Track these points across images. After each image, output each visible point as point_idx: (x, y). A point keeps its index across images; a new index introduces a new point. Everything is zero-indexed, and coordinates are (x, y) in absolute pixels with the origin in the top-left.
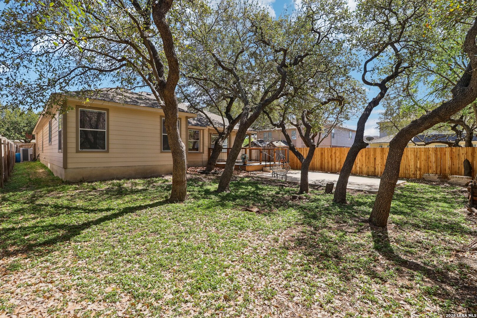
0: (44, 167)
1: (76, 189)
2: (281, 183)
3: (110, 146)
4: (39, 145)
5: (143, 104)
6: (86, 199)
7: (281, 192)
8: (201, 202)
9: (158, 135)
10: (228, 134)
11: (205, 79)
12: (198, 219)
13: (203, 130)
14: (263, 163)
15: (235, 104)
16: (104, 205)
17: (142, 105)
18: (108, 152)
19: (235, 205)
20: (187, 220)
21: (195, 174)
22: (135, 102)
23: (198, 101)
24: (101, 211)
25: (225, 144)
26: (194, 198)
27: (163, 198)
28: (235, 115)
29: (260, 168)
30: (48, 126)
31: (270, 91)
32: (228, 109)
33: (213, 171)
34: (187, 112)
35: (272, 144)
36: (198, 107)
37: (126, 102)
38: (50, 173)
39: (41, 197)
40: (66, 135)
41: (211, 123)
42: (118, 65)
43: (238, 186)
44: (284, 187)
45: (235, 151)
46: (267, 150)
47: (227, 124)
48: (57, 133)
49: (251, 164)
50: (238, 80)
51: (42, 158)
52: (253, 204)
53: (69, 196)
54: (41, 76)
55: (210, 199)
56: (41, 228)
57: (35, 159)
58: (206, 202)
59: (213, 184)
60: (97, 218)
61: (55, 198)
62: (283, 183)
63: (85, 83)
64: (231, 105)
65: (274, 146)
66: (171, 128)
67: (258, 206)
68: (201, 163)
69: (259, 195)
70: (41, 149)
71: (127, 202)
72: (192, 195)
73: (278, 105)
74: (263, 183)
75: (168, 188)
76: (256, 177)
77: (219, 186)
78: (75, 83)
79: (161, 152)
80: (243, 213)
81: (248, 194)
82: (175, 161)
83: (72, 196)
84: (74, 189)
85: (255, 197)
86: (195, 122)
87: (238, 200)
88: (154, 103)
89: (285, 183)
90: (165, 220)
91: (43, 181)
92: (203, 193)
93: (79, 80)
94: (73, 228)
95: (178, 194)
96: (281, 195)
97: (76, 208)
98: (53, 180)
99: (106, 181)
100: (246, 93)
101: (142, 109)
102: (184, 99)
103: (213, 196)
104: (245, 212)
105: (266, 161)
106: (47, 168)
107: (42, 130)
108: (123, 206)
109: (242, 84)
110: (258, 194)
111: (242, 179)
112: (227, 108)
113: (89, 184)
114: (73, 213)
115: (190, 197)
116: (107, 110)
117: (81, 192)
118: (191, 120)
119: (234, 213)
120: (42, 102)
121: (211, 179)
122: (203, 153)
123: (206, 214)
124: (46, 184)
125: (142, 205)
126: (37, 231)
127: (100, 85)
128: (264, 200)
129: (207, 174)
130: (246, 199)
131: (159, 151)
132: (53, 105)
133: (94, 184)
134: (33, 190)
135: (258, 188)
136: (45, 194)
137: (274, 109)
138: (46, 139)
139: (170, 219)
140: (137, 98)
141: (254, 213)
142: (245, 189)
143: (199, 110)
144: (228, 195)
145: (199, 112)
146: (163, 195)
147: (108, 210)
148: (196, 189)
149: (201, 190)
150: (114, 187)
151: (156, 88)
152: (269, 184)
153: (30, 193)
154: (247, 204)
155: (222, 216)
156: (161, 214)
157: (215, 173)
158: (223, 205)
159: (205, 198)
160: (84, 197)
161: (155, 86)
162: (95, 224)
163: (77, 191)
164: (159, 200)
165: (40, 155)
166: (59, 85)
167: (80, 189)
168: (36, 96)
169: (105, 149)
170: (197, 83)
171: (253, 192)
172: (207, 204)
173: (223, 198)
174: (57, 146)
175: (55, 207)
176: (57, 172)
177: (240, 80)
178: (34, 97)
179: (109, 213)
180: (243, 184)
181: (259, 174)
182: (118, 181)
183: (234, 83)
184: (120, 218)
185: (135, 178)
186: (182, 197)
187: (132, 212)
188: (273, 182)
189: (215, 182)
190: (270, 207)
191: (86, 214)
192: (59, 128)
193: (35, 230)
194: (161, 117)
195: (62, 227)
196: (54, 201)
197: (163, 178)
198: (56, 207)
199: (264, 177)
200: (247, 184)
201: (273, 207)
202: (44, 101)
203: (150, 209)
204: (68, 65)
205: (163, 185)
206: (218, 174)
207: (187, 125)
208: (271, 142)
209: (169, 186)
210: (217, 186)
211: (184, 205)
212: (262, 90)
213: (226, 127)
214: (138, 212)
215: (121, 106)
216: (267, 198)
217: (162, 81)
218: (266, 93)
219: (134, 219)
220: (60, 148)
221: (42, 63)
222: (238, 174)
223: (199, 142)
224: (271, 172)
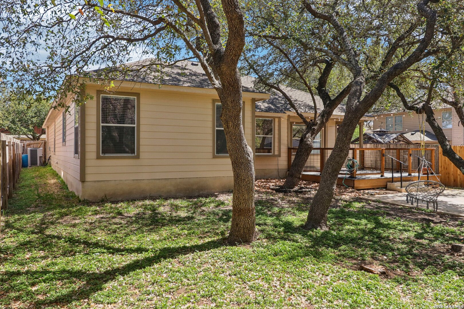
0: (56, 175)
1: (96, 213)
2: (425, 214)
3: (142, 149)
4: (50, 144)
5: (187, 82)
6: (109, 230)
7: (426, 235)
8: (279, 246)
9: (210, 131)
10: (323, 124)
11: (285, 38)
12: (275, 279)
13: (279, 118)
14: (388, 175)
15: (335, 72)
16: (133, 242)
17: (187, 85)
18: (138, 157)
19: (339, 256)
20: (258, 279)
21: (267, 193)
22: (175, 81)
23: (270, 71)
24: (130, 251)
25: (316, 141)
26: (266, 238)
27: (217, 234)
28: (333, 91)
29: (382, 184)
30: (62, 118)
31: (401, 46)
32: (323, 81)
33: (296, 188)
34: (253, 91)
35: (404, 137)
36: (271, 81)
37: (163, 81)
38: (63, 185)
39: (52, 223)
40: (85, 134)
41: (293, 106)
42: (153, 29)
43: (341, 218)
44: (432, 225)
45: (338, 159)
46: (395, 151)
47: (321, 106)
48: (73, 130)
49: (364, 177)
50: (342, 33)
51: (53, 162)
52: (373, 257)
53: (87, 224)
54: (53, 54)
55: (294, 241)
56: (52, 276)
57: (45, 163)
58: (287, 246)
59: (297, 212)
60: (124, 263)
61: (70, 227)
62: (429, 215)
63: (108, 60)
64: (328, 75)
65: (408, 143)
66: (231, 124)
67: (382, 261)
68: (275, 173)
69: (383, 238)
70: (52, 150)
71: (165, 239)
72: (262, 231)
73: (416, 70)
74: (388, 215)
75: (225, 217)
76: (374, 201)
77: (308, 217)
78: (96, 61)
79: (214, 157)
80: (356, 274)
81: (361, 235)
82: (237, 176)
83: (91, 223)
84: (93, 213)
85: (375, 243)
86: (266, 105)
87: (343, 247)
88: (203, 80)
89: (433, 216)
90: (223, 275)
91: (56, 199)
92: (282, 229)
93: (101, 56)
94: (93, 279)
95: (242, 231)
96: (427, 241)
97: (96, 245)
98: (67, 197)
99: (135, 200)
100: (356, 55)
101: (185, 91)
102: (249, 70)
103: (298, 236)
104: (360, 272)
105: (392, 170)
106: (60, 177)
107: (54, 124)
108: (160, 246)
109: (349, 39)
110: (380, 237)
111: (349, 203)
112: (320, 79)
113: (113, 206)
114: (93, 253)
115: (261, 235)
116: (138, 95)
117: (102, 218)
118: (260, 104)
119: (338, 272)
120: (54, 90)
121: (293, 202)
122: (279, 155)
123: (289, 270)
124: (58, 204)
125: (187, 245)
126: (47, 279)
127: (127, 61)
128: (392, 250)
129: (285, 192)
130: (359, 246)
131: (210, 155)
132: (67, 93)
133: (120, 205)
134: (42, 212)
135: (379, 224)
136: (57, 219)
137: (408, 76)
138: (60, 137)
139: (230, 275)
140: (178, 74)
141: (377, 276)
142: (356, 224)
143: (272, 87)
144: (325, 235)
145: (273, 90)
146: (217, 229)
147: (139, 250)
148: (269, 221)
149: (277, 222)
150: (147, 211)
151: (207, 60)
152: (401, 217)
153: (39, 216)
154: (362, 255)
155: (318, 276)
156: (217, 265)
157: (301, 192)
158: (318, 256)
159: (285, 239)
160: (106, 227)
161: (207, 57)
162: (123, 274)
163: (98, 217)
164: (213, 239)
165: (51, 158)
166: (75, 66)
167: (101, 213)
168: (46, 83)
169: (134, 153)
170: (271, 44)
171: (371, 232)
172: (290, 251)
173: (317, 242)
174: (73, 149)
175: (69, 241)
176: (72, 185)
177: (345, 33)
178: (44, 84)
179: (141, 256)
180: (351, 214)
181: (379, 195)
182: (152, 202)
183: (335, 38)
184: (156, 266)
185: (176, 198)
186: (247, 236)
187: (172, 258)
188: (409, 212)
189: (301, 209)
190: (407, 266)
191: (110, 255)
192: (75, 123)
193: (45, 277)
194: (214, 101)
195: (79, 275)
196: (69, 231)
197: (217, 199)
198: (72, 241)
199: (389, 200)
200: (360, 214)
201: (411, 266)
202: (56, 88)
203: (199, 254)
204: (85, 36)
205: (216, 210)
206: (305, 193)
207: (253, 112)
208: (402, 135)
209: (226, 213)
210: (305, 215)
211: (251, 250)
212: (384, 43)
213: (319, 112)
214: (182, 258)
215: (155, 88)
216: (400, 246)
217: (218, 51)
218: (393, 49)
219: (177, 270)
220: (76, 152)
221: (53, 35)
222: (341, 194)
223: (273, 138)
224: (403, 191)
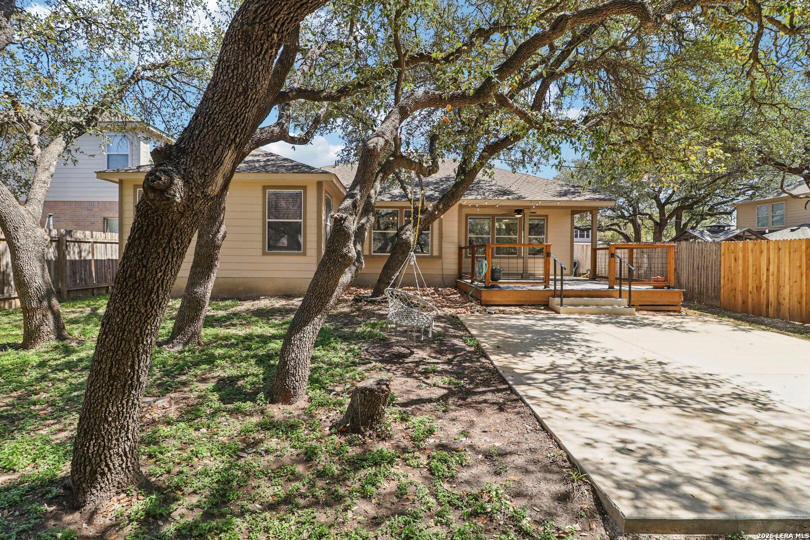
33: (382, 297)
35: (757, 235)
68: (440, 280)
79: (264, 254)
122: (441, 257)
131: (260, 252)
194: (265, 188)
223: (430, 235)
224: (561, 312)
